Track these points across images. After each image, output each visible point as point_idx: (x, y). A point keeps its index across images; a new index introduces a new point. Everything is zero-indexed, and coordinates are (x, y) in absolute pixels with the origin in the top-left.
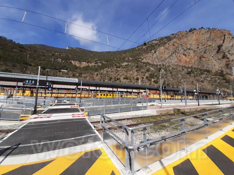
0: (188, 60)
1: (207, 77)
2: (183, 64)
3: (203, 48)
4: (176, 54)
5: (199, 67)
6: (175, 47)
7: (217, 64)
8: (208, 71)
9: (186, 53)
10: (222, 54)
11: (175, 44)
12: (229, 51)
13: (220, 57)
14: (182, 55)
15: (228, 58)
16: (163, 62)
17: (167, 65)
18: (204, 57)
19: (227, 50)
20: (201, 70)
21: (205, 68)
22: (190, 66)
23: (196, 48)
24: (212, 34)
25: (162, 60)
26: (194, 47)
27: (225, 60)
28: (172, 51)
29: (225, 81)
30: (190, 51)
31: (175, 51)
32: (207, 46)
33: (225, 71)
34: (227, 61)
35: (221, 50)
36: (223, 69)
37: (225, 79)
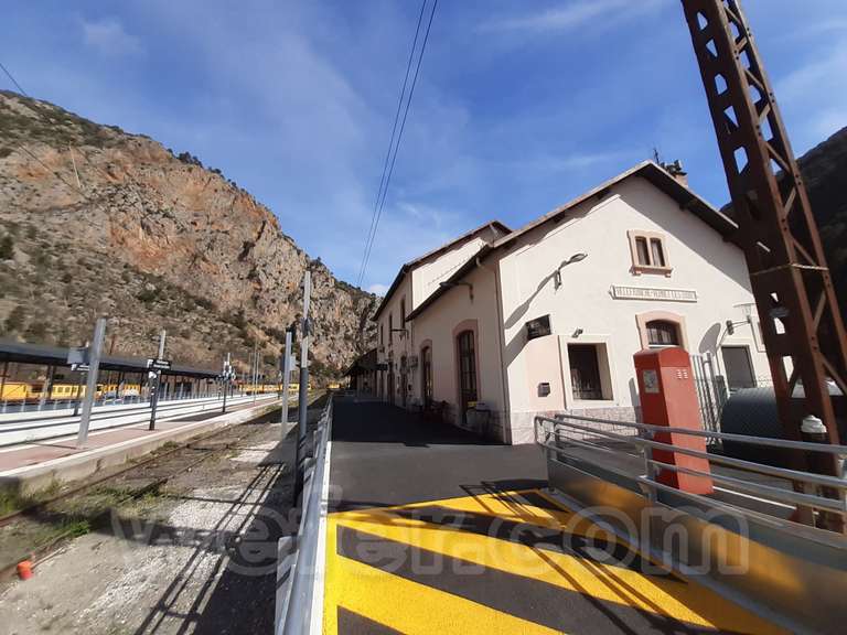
0: (153, 249)
1: (202, 322)
2: (131, 257)
3: (208, 232)
4: (113, 209)
5: (186, 285)
6: (114, 181)
7: (233, 290)
8: (209, 306)
9: (150, 221)
10: (249, 267)
11: (116, 170)
12: (264, 266)
13: (244, 274)
14: (134, 226)
15: (259, 282)
16: (35, 217)
17: (57, 237)
18: (204, 259)
19: (261, 262)
20: (188, 296)
21: (201, 293)
22: (157, 272)
23: (190, 221)
24: (239, 202)
25: (32, 206)
26: (184, 215)
27: (252, 285)
28: (94, 191)
29: (243, 340)
30: (166, 221)
31: (111, 196)
32: (218, 231)
33: (249, 313)
34: (256, 289)
35: (249, 256)
36: (246, 308)
37: (243, 335)
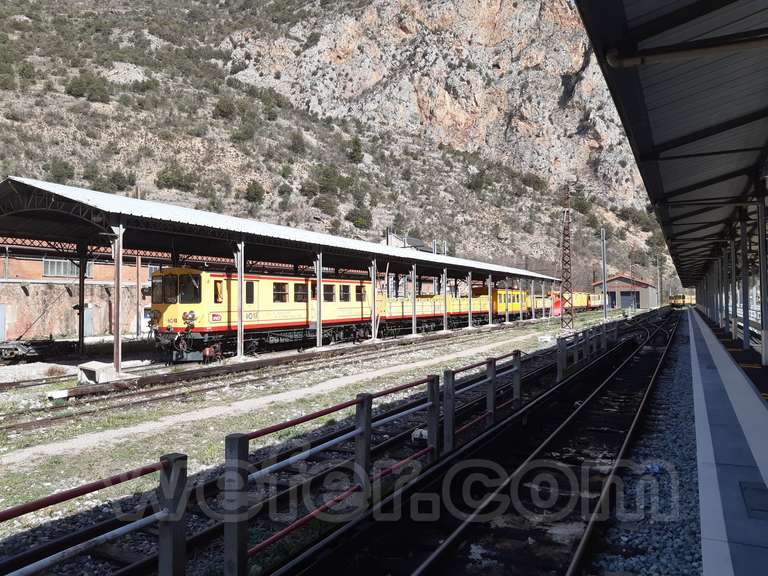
0: (462, 117)
1: (539, 209)
2: (443, 134)
3: (515, 73)
4: (417, 76)
5: (505, 159)
6: (409, 37)
7: (563, 157)
8: (537, 183)
9: (456, 81)
10: (578, 114)
11: (409, 22)
12: (600, 108)
13: (573, 128)
14: (439, 90)
15: (597, 137)
16: (355, 107)
17: (377, 128)
18: (522, 118)
19: (594, 104)
20: (513, 175)
21: (526, 170)
22: (471, 149)
23: (490, 65)
25: (348, 94)
26: (483, 57)
27: (587, 143)
28: (394, 56)
29: (593, 231)
30: (471, 75)
31: (411, 58)
32: (527, 68)
33: (593, 188)
34: (592, 148)
35: (576, 98)
36: (584, 181)
37: (593, 222)
